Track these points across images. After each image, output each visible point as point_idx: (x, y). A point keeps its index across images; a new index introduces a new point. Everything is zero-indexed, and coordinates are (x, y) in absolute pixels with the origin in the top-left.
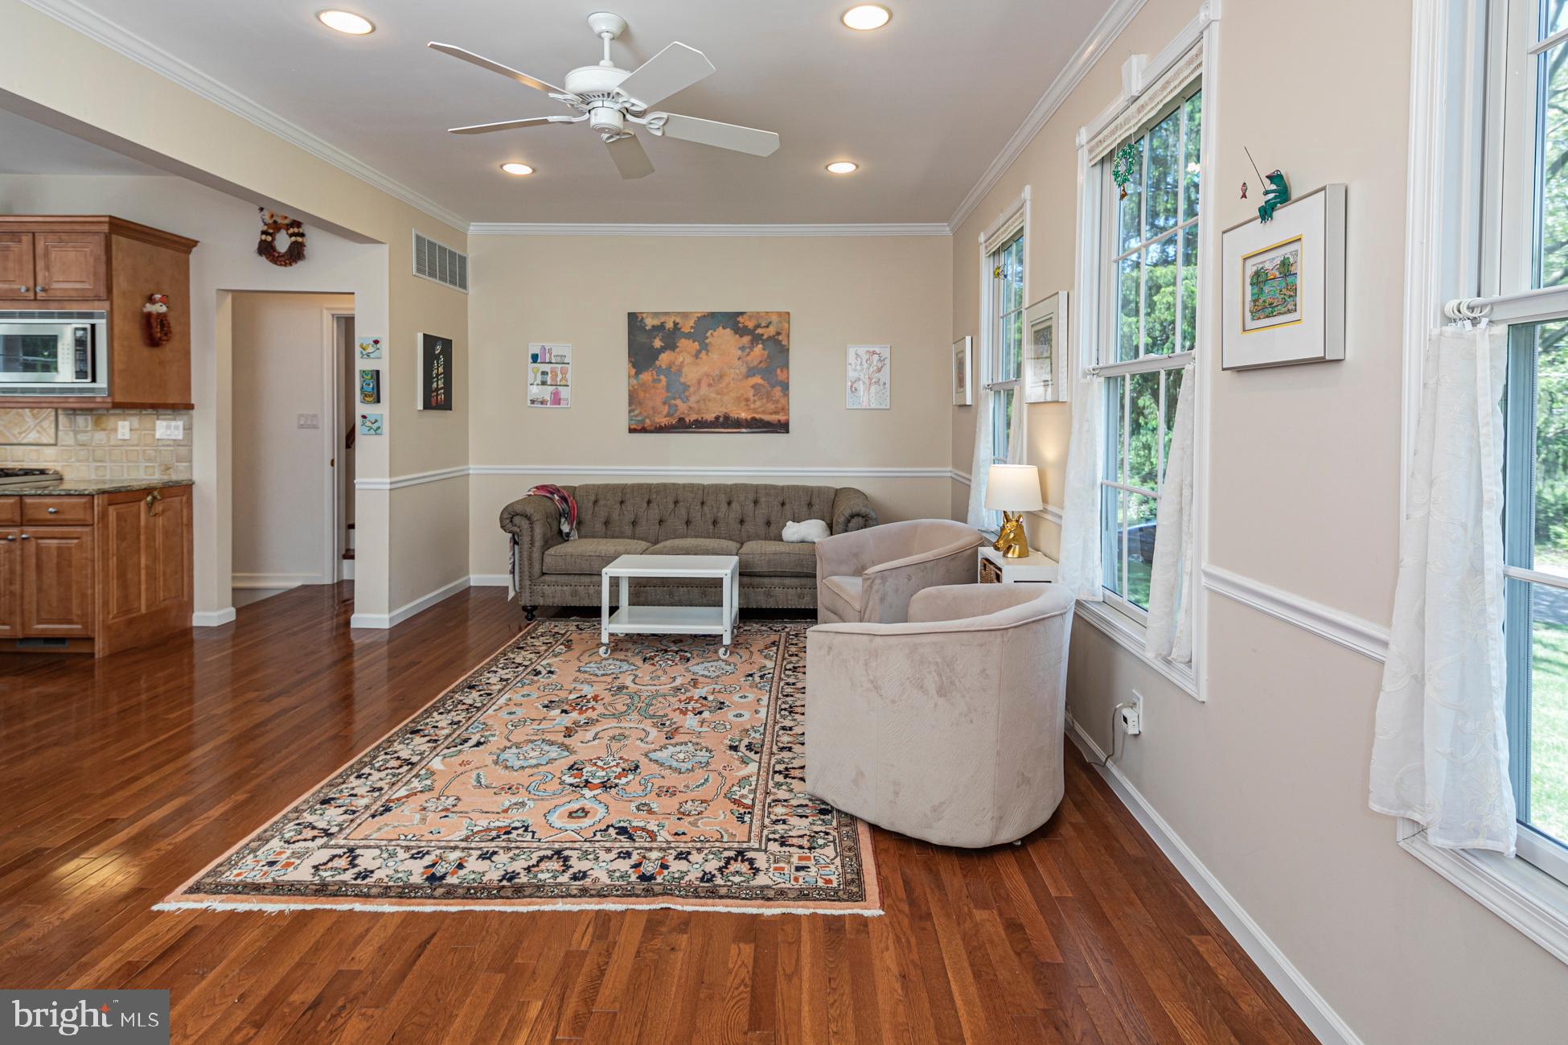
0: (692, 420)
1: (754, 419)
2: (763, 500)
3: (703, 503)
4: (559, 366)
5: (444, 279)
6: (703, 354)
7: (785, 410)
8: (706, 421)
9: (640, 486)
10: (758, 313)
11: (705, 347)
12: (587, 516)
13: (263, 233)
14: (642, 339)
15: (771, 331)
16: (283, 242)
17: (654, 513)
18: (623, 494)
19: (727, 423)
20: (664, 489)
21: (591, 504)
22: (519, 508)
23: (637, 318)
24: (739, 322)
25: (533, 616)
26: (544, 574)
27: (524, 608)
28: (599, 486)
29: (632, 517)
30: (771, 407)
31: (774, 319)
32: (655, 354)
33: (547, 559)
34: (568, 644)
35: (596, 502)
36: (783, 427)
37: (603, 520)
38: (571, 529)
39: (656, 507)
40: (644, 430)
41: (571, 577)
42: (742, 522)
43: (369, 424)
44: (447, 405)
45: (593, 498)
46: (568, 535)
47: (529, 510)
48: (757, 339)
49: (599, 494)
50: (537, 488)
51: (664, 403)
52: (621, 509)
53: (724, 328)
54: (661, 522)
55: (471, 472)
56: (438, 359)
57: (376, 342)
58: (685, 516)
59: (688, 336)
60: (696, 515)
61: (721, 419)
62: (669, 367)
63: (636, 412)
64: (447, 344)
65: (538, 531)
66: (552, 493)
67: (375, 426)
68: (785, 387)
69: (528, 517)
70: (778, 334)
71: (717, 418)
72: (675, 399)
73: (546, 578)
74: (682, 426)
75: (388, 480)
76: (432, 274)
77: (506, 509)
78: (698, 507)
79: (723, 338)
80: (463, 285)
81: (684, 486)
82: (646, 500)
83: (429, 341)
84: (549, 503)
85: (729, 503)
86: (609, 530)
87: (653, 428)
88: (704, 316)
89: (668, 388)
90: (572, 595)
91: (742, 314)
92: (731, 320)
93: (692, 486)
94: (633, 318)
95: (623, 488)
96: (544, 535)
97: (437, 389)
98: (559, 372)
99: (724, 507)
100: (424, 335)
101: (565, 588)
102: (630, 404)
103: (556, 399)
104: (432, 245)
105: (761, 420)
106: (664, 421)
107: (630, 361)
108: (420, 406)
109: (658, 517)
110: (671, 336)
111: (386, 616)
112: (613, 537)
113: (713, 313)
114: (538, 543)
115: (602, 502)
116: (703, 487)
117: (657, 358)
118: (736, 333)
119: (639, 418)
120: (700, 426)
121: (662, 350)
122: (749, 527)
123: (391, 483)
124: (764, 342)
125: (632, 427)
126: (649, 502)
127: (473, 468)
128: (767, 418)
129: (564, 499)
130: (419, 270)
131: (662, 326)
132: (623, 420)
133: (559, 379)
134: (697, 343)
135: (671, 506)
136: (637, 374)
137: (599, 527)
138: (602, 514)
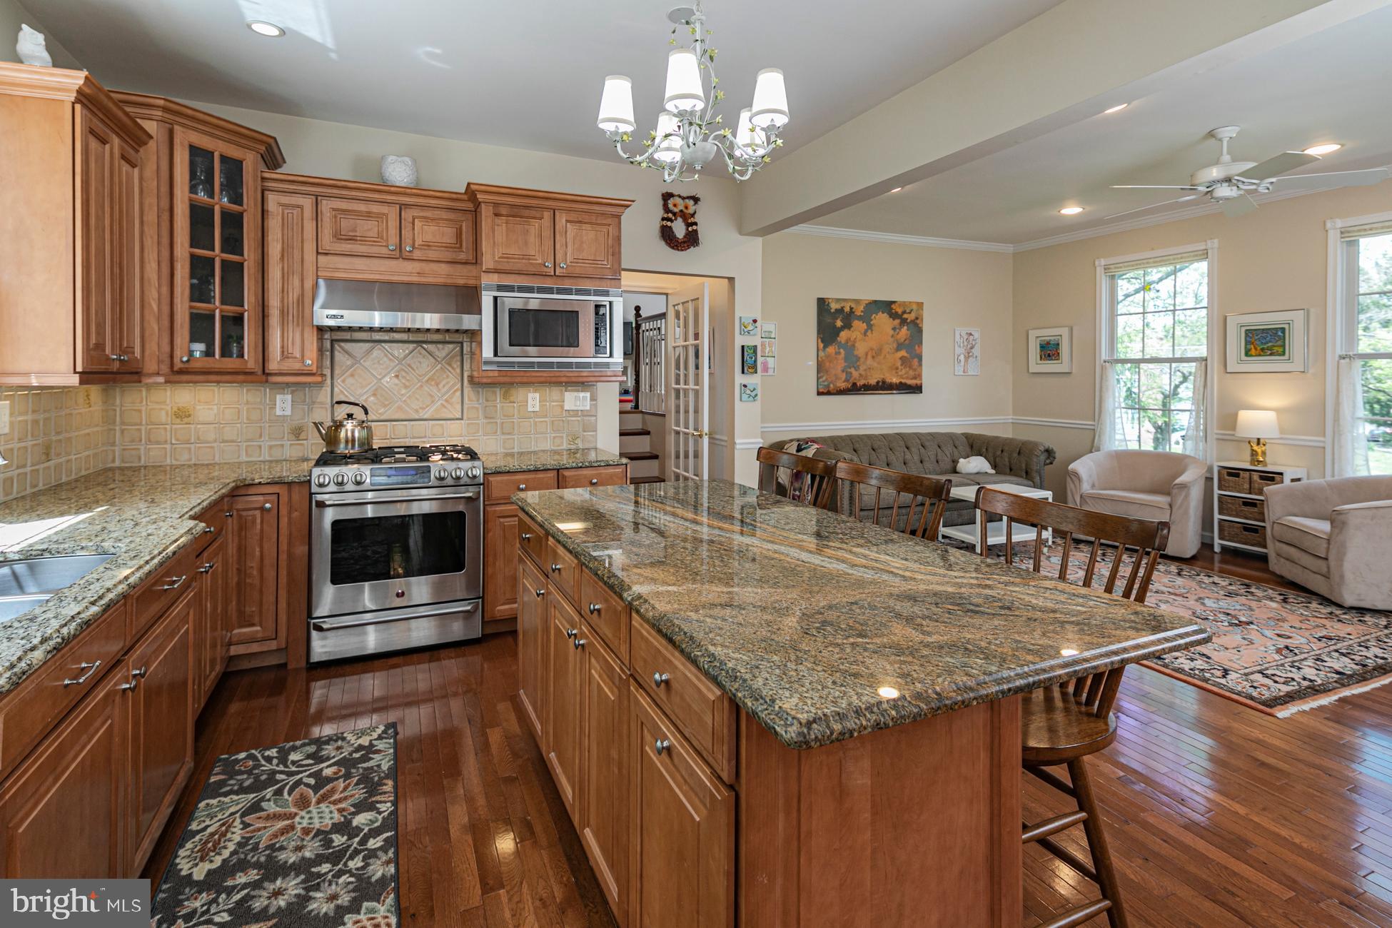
0: (861, 385)
1: (901, 383)
4: (768, 340)
6: (869, 333)
7: (919, 376)
8: (870, 386)
10: (904, 302)
11: (870, 326)
14: (827, 319)
15: (912, 316)
19: (883, 387)
23: (824, 303)
24: (892, 309)
30: (911, 373)
31: (915, 307)
32: (837, 332)
36: (918, 389)
40: (827, 393)
48: (902, 321)
51: (843, 371)
53: (883, 313)
59: (860, 318)
61: (881, 384)
62: (847, 341)
63: (821, 380)
68: (920, 358)
70: (917, 318)
71: (878, 382)
72: (850, 368)
74: (855, 389)
79: (882, 319)
87: (835, 392)
88: (871, 303)
89: (846, 359)
91: (894, 302)
92: (887, 306)
94: (822, 302)
98: (767, 346)
102: (818, 373)
103: (765, 369)
105: (905, 384)
106: (842, 385)
107: (820, 337)
110: (848, 317)
113: (876, 301)
117: (838, 335)
118: (890, 317)
119: (823, 384)
120: (868, 389)
121: (842, 328)
124: (907, 325)
125: (819, 391)
128: (909, 382)
131: (842, 310)
132: (812, 385)
133: (767, 352)
134: (865, 324)
136: (825, 347)
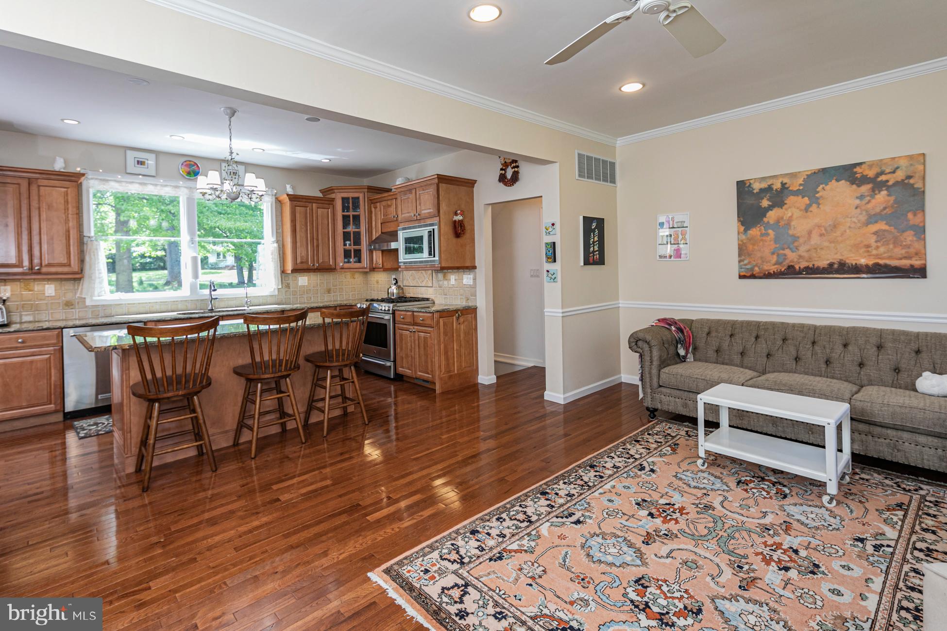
0: (802, 267)
1: (877, 264)
2: (889, 345)
3: (814, 343)
4: (680, 229)
5: (598, 179)
8: (818, 268)
9: (749, 323)
10: (881, 160)
11: (815, 200)
12: (701, 344)
13: (502, 169)
14: (750, 201)
16: (509, 173)
17: (763, 347)
18: (733, 329)
19: (841, 269)
20: (773, 327)
21: (704, 335)
22: (641, 335)
23: (745, 184)
24: (856, 173)
25: (655, 416)
26: (661, 386)
27: (648, 409)
28: (712, 321)
29: (741, 349)
32: (764, 212)
33: (663, 376)
34: (674, 448)
35: (708, 334)
36: (921, 272)
37: (715, 348)
38: (687, 353)
39: (764, 342)
40: (753, 277)
41: (682, 392)
42: (861, 365)
43: (550, 275)
44: (601, 262)
45: (706, 330)
46: (685, 357)
47: (648, 337)
48: (877, 185)
49: (712, 327)
50: (659, 320)
51: (773, 253)
52: (731, 341)
53: (838, 180)
54: (768, 355)
55: (620, 305)
56: (594, 231)
57: (553, 225)
58: (794, 353)
59: (796, 193)
60: (806, 353)
61: (836, 266)
63: (746, 262)
64: (601, 222)
65: (656, 353)
66: (670, 325)
67: (553, 277)
68: (920, 231)
69: (648, 343)
71: (831, 265)
72: (783, 249)
73: (662, 389)
74: (791, 272)
75: (561, 311)
76: (590, 177)
77: (632, 335)
78: (809, 346)
80: (613, 181)
81: (794, 325)
82: (754, 335)
83: (587, 221)
84: (667, 332)
85: (845, 346)
86: (720, 357)
87: (762, 275)
88: (815, 173)
89: (776, 240)
90: (683, 406)
91: (860, 164)
92: (847, 172)
93: (802, 326)
94: (742, 187)
95: (733, 324)
96: (660, 357)
97: (594, 251)
98: (680, 234)
99: (839, 349)
100: (584, 217)
101: (677, 400)
102: (740, 255)
103: (678, 254)
104: (589, 158)
105: (886, 266)
106: (773, 269)
107: (739, 221)
108: (582, 263)
109: (765, 352)
110: (779, 195)
111: (562, 396)
112: (723, 364)
113: (826, 169)
114: (656, 363)
115: (713, 334)
116: (815, 328)
117: (765, 216)
118: (852, 183)
119: (749, 267)
120: (812, 272)
121: (770, 208)
122: (870, 371)
123: (563, 313)
124: (888, 188)
125: (742, 274)
126: (757, 337)
127: (622, 303)
129: (680, 330)
130: (580, 176)
131: (769, 188)
132: (734, 268)
133: (679, 239)
134: (806, 198)
135: (780, 342)
136: (746, 231)
137: (711, 354)
138: (714, 344)
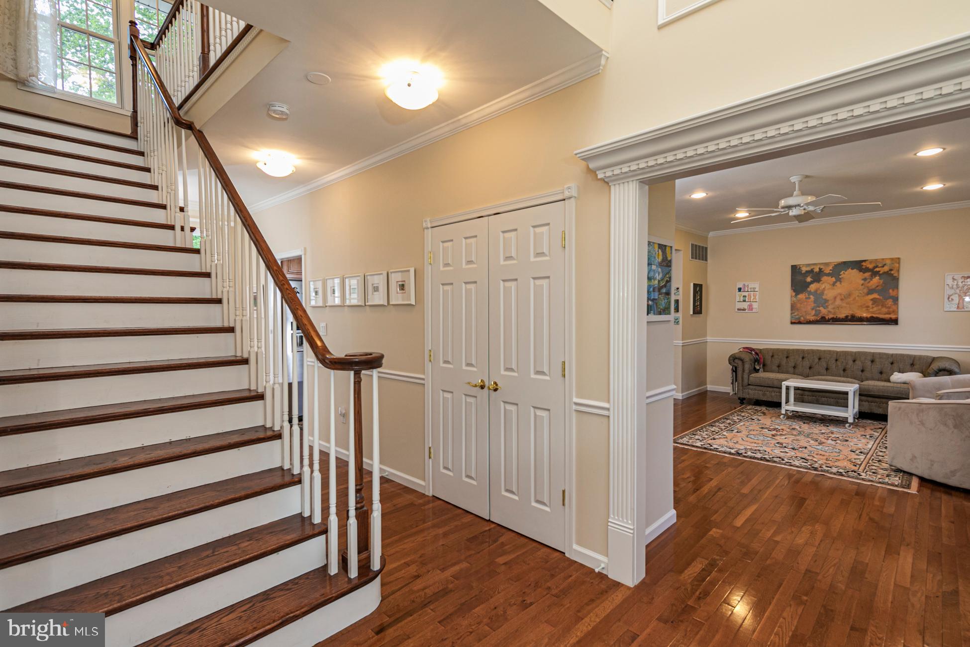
0: (830, 318)
1: (872, 317)
2: (877, 360)
3: (836, 360)
4: (752, 293)
5: (699, 259)
6: (838, 284)
7: (896, 312)
8: (839, 318)
9: (798, 350)
10: (876, 260)
11: (839, 280)
12: (768, 362)
14: (799, 278)
15: (886, 269)
17: (807, 363)
18: (788, 354)
19: (852, 319)
20: (813, 352)
21: (770, 357)
22: (737, 356)
23: (797, 267)
24: (863, 266)
25: (743, 403)
26: (749, 385)
27: (739, 399)
28: (775, 349)
29: (793, 365)
30: (884, 310)
31: (888, 262)
32: (807, 285)
33: (751, 379)
35: (772, 356)
36: (895, 322)
37: (777, 365)
38: (760, 368)
39: (807, 360)
40: (800, 323)
41: (763, 387)
42: (862, 371)
44: (701, 312)
45: (771, 354)
46: (759, 370)
47: (742, 357)
48: (874, 273)
49: (774, 353)
50: (743, 348)
51: (813, 309)
52: (787, 360)
53: (852, 269)
54: (810, 368)
55: (708, 341)
56: (698, 293)
57: (678, 289)
58: (825, 366)
59: (828, 275)
60: (833, 365)
61: (849, 317)
62: (816, 291)
63: (796, 314)
64: (701, 287)
65: (746, 366)
66: (751, 351)
67: (675, 321)
68: (896, 300)
69: (742, 360)
70: (891, 270)
71: (847, 317)
72: (819, 307)
73: (750, 387)
74: (823, 321)
75: (681, 342)
76: (696, 258)
77: (731, 356)
78: (834, 361)
79: (851, 275)
80: (706, 259)
81: (825, 351)
82: (801, 356)
84: (748, 356)
85: (854, 361)
86: (780, 368)
87: (805, 322)
88: (839, 264)
89: (815, 302)
90: (763, 396)
91: (865, 261)
92: (858, 265)
93: (830, 351)
94: (794, 268)
95: (788, 351)
96: (749, 368)
97: (698, 305)
98: (752, 296)
99: (851, 362)
100: (694, 284)
101: (759, 392)
102: (792, 310)
103: (751, 308)
104: (696, 246)
105: (877, 318)
106: (812, 318)
107: (792, 289)
108: (692, 313)
109: (808, 365)
110: (817, 276)
111: (681, 395)
112: (782, 373)
113: (844, 262)
114: (746, 372)
115: (776, 357)
116: (837, 352)
117: (808, 287)
118: (860, 271)
119: (797, 317)
120: (835, 321)
121: (812, 283)
122: (867, 374)
123: (683, 343)
124: (880, 275)
125: (793, 321)
126: (803, 358)
127: (710, 339)
128: (881, 316)
129: (757, 354)
130: (692, 258)
131: (812, 271)
132: (788, 318)
133: (752, 299)
134: (834, 278)
135: (817, 360)
136: (796, 295)
137: (775, 368)
138: (776, 362)
